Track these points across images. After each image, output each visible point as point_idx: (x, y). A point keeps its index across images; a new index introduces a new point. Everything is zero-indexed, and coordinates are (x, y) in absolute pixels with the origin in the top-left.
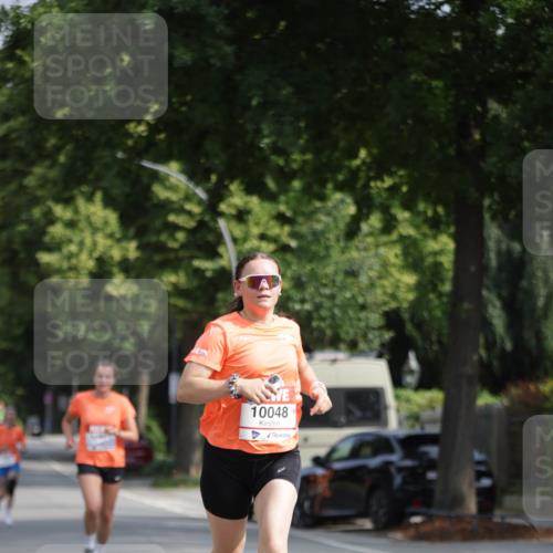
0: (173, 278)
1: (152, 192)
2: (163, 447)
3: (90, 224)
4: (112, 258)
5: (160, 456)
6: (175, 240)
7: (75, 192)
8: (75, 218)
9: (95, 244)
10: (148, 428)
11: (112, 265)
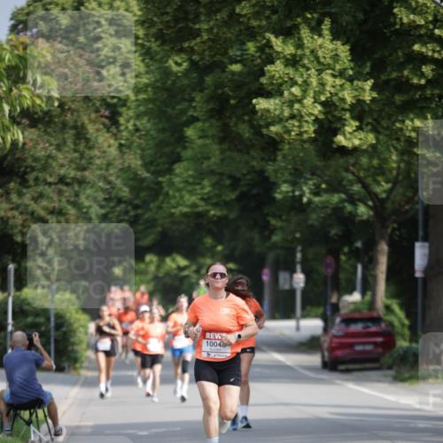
0: (418, 123)
1: (395, 15)
2: (407, 332)
3: (317, 58)
4: (343, 100)
5: (402, 344)
6: (422, 75)
7: (299, 20)
8: (299, 52)
9: (322, 84)
10: (388, 308)
11: (344, 109)
